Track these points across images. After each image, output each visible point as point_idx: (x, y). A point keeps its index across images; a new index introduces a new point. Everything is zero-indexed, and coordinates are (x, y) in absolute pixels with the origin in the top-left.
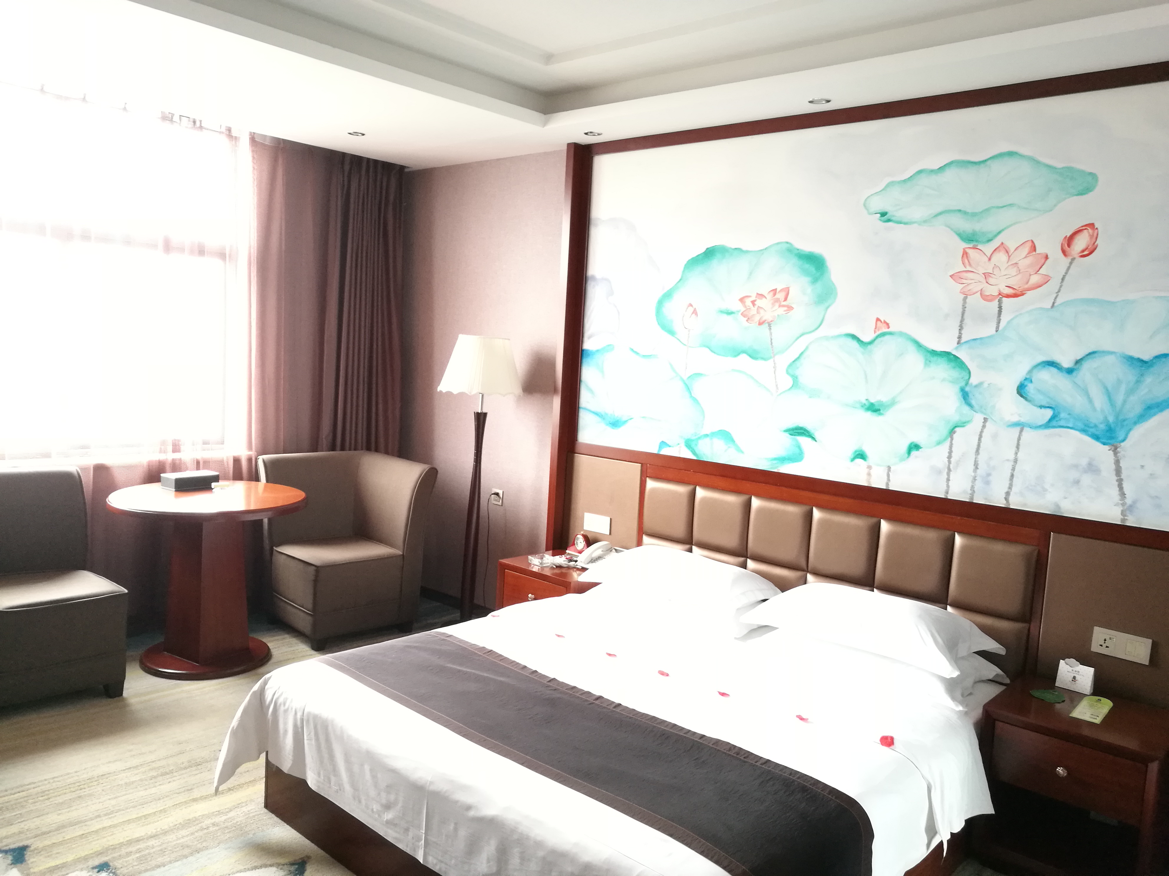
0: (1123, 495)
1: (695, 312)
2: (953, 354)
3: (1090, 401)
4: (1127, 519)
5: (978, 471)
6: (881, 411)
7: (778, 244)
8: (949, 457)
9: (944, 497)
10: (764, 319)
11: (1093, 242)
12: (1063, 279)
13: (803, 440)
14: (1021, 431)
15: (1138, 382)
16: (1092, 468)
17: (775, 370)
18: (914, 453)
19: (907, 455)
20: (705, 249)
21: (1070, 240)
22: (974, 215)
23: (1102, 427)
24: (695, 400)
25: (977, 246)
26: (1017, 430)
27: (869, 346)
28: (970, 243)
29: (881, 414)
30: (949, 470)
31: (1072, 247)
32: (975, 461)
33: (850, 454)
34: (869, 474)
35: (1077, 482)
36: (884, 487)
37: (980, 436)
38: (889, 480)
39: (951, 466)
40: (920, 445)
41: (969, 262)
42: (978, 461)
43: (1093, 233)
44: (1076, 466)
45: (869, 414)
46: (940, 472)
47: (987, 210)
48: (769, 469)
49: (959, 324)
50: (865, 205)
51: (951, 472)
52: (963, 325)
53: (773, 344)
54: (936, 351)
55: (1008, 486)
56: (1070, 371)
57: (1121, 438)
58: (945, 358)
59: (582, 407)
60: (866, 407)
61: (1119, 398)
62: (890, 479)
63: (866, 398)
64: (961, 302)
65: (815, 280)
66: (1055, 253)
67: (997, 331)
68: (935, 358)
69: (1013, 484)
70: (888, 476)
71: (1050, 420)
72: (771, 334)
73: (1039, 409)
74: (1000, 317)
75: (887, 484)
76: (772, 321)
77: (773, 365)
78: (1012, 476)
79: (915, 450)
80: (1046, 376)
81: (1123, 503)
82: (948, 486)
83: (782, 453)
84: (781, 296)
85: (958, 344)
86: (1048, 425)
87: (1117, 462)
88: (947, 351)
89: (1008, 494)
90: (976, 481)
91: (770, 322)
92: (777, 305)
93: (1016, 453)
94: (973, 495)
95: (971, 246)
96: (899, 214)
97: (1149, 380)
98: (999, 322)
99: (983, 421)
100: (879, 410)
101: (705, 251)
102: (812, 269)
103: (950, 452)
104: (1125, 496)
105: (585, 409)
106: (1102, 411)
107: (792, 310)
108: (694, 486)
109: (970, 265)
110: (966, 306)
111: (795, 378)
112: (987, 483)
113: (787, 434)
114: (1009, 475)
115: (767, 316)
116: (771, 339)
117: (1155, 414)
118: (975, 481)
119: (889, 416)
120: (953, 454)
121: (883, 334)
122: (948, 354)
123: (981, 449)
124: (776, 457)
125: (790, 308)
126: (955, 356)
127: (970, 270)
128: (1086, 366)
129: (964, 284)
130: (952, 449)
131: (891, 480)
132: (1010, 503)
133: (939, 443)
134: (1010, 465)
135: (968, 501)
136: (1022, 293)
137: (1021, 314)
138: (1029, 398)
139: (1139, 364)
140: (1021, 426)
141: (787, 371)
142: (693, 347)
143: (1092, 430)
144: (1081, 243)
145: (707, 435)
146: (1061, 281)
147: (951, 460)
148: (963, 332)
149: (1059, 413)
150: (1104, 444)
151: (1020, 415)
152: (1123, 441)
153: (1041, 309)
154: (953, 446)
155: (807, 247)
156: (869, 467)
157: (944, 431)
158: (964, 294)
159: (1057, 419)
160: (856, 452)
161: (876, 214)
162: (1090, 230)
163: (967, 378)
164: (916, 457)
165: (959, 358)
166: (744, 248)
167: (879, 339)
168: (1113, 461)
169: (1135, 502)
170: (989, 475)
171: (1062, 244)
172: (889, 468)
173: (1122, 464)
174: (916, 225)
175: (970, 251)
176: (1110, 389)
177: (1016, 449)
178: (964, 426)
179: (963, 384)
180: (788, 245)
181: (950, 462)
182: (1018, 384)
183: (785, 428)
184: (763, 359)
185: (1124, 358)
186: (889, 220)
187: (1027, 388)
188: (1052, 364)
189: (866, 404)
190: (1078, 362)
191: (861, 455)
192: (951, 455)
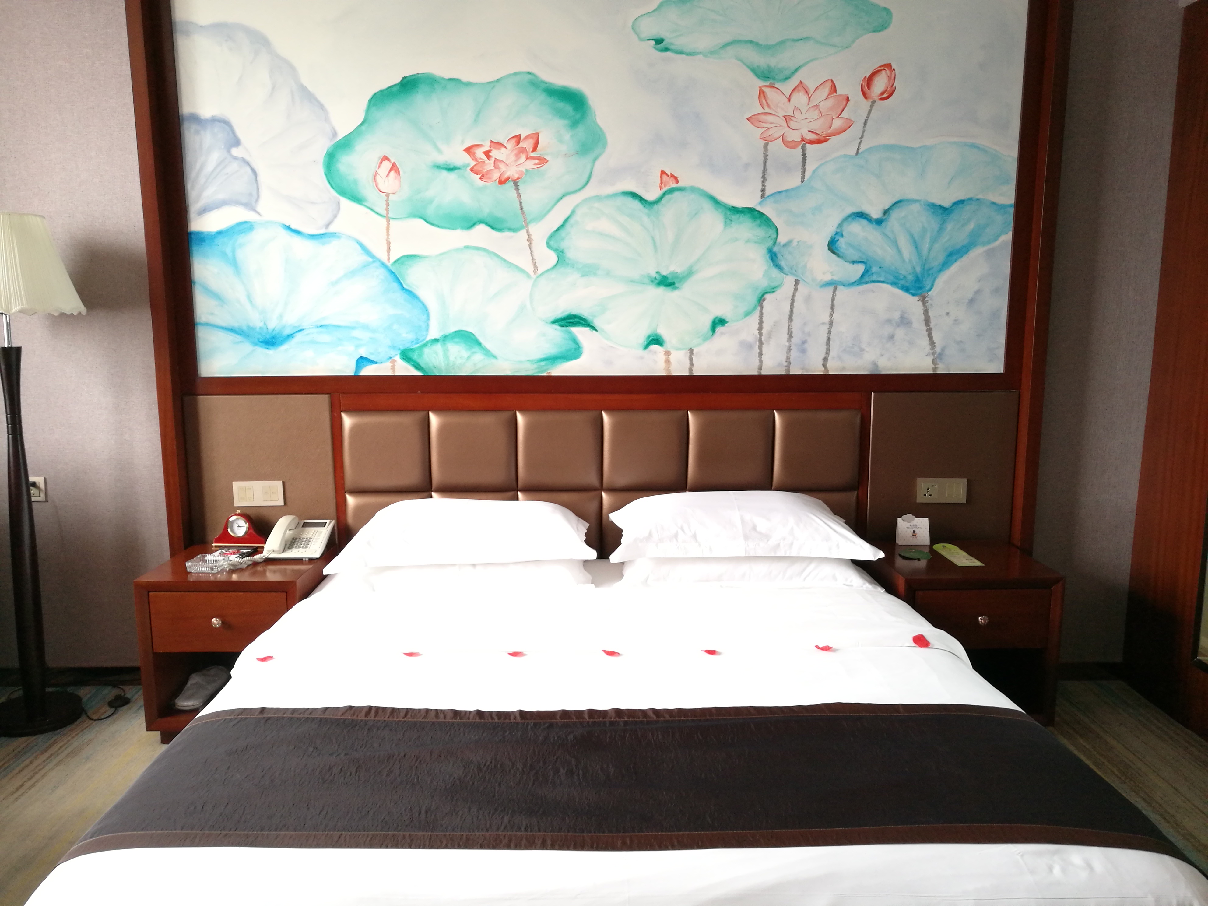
0: (932, 344)
1: (394, 168)
2: (757, 210)
3: (899, 251)
4: (938, 367)
5: (792, 339)
6: (676, 285)
7: (515, 74)
8: (760, 329)
9: (757, 374)
10: (506, 176)
11: (891, 85)
12: (865, 124)
13: (578, 331)
14: (835, 290)
15: (941, 229)
16: (904, 321)
17: (531, 243)
18: (719, 329)
19: (711, 333)
20: (401, 79)
21: (869, 81)
22: (768, 47)
23: (911, 278)
24: (409, 292)
25: (774, 84)
26: (830, 290)
27: (655, 207)
28: (767, 80)
29: (676, 288)
30: (761, 343)
31: (872, 90)
32: (789, 329)
33: (642, 340)
34: (668, 362)
35: (891, 337)
36: (687, 374)
37: (793, 301)
38: (692, 364)
39: (763, 339)
40: (725, 319)
41: (767, 103)
42: (792, 329)
43: (891, 74)
44: (889, 321)
45: (661, 290)
46: (750, 347)
47: (782, 42)
48: (535, 373)
49: (761, 175)
50: (633, 29)
51: (763, 345)
52: (766, 176)
53: (523, 209)
54: (738, 208)
55: (825, 351)
56: (879, 222)
57: (928, 288)
58: (749, 215)
59: (202, 322)
60: (657, 281)
61: (925, 247)
62: (694, 363)
63: (657, 271)
64: (762, 150)
65: (574, 124)
66: (856, 95)
67: (802, 182)
68: (737, 216)
69: (831, 348)
70: (691, 360)
71: (862, 276)
72: (519, 195)
73: (851, 264)
74: (805, 165)
75: (691, 370)
76: (518, 178)
77: (527, 237)
78: (829, 339)
79: (720, 325)
80: (857, 228)
81: (934, 352)
82: (761, 361)
83: (552, 350)
84: (527, 145)
85: (761, 198)
86: (862, 280)
87: (926, 312)
88: (750, 207)
89: (825, 359)
90: (792, 351)
91: (516, 180)
92: (523, 157)
93: (831, 315)
94: (789, 367)
95: (768, 84)
96: (679, 42)
97: (949, 226)
98: (804, 172)
99: (794, 283)
100: (674, 283)
101: (401, 81)
102: (568, 108)
103: (761, 323)
104: (935, 345)
105: (207, 324)
106: (910, 261)
107: (546, 162)
108: (427, 411)
109: (768, 106)
110: (768, 154)
111: (561, 254)
112: (803, 351)
113: (556, 327)
114: (825, 339)
115: (512, 172)
116: (521, 203)
117: (956, 260)
118: (790, 351)
119: (687, 289)
120: (764, 325)
121: (671, 191)
122: (751, 210)
123: (794, 315)
124: (543, 357)
125: (542, 161)
126: (759, 212)
127: (769, 112)
128: (895, 215)
129: (763, 128)
130: (762, 319)
131: (694, 365)
132: (829, 369)
133: (748, 314)
134: (825, 328)
135: (784, 374)
136: (826, 138)
137: (826, 162)
138: (841, 254)
139: (940, 211)
140: (834, 285)
141: (548, 244)
142: (398, 219)
143: (902, 282)
144: (880, 84)
145: (436, 340)
146: (863, 125)
147: (762, 331)
148: (766, 184)
149: (871, 267)
150: (913, 295)
151: (832, 274)
152: (930, 290)
153: (845, 156)
154: (763, 315)
155: (559, 81)
156: (668, 353)
157: (752, 299)
158: (764, 140)
159: (869, 274)
160: (649, 337)
161: (649, 40)
162: (888, 71)
163: (775, 236)
164: (722, 334)
165: (764, 215)
166: (464, 78)
167: (667, 197)
168: (922, 312)
169: (943, 350)
170: (804, 342)
171: (862, 85)
172: (691, 351)
173: (930, 314)
174: (701, 56)
175: (766, 90)
176: (916, 238)
177: (831, 311)
178: (774, 292)
179: (770, 243)
180: (530, 76)
181: (761, 334)
182: (829, 238)
183: (552, 319)
184: (510, 229)
185: (928, 205)
186: (666, 49)
187: (838, 243)
188: (861, 215)
189: (657, 278)
190: (886, 212)
191: (656, 340)
192: (762, 325)
